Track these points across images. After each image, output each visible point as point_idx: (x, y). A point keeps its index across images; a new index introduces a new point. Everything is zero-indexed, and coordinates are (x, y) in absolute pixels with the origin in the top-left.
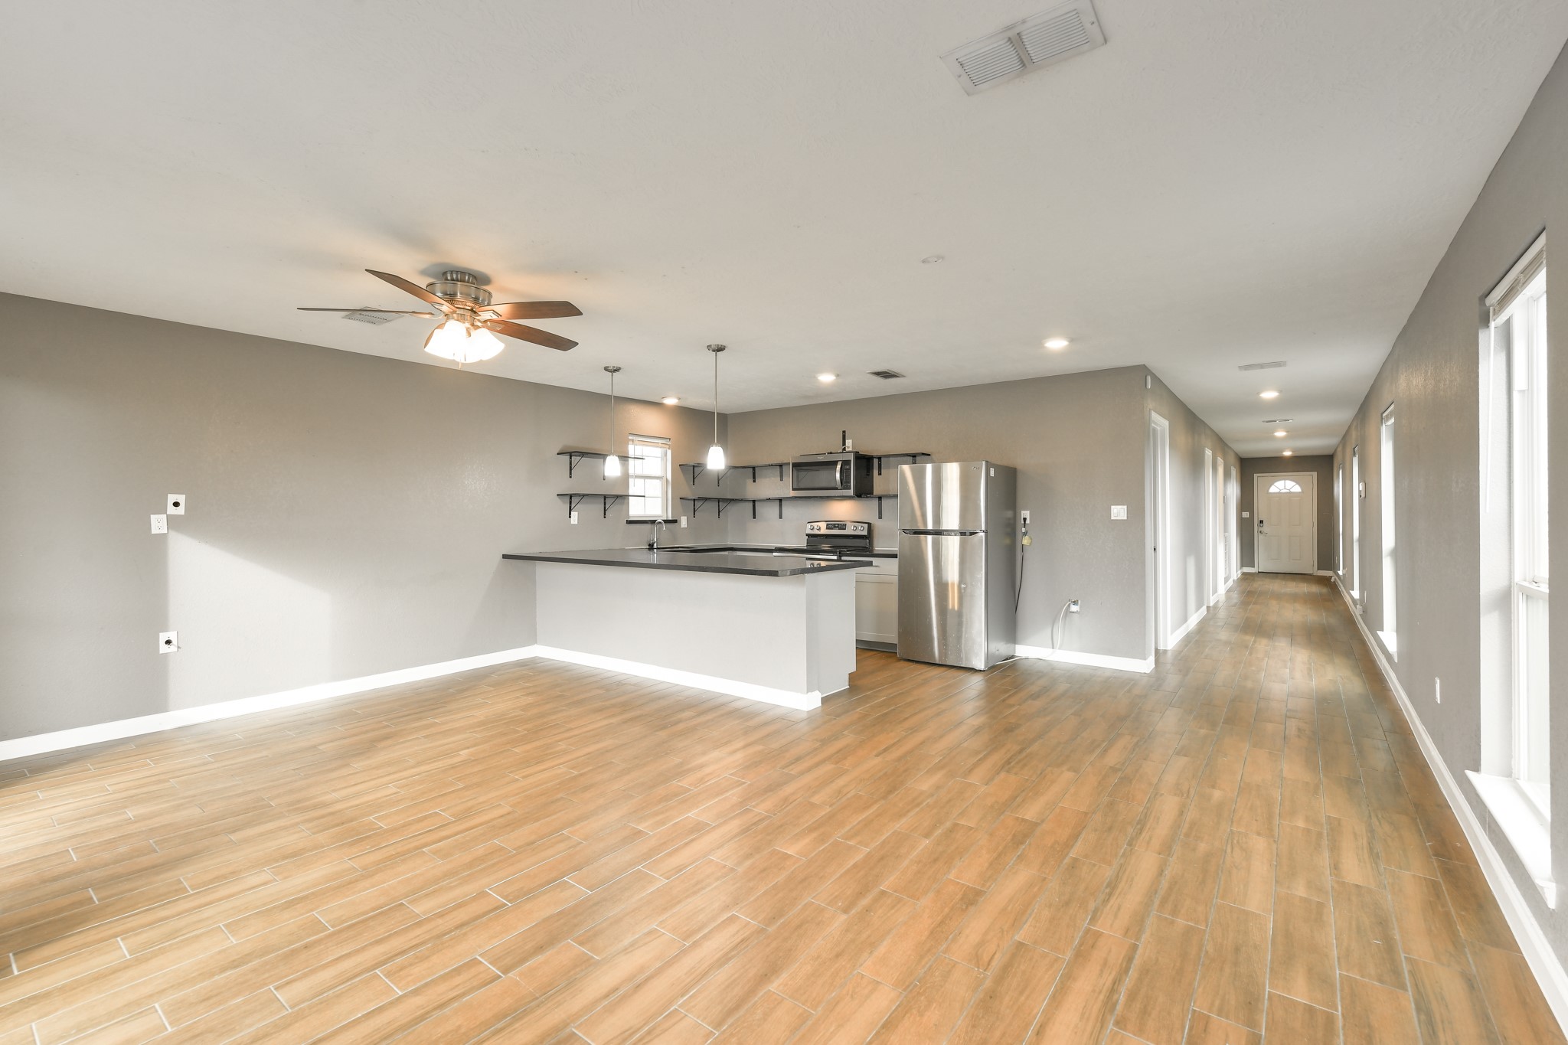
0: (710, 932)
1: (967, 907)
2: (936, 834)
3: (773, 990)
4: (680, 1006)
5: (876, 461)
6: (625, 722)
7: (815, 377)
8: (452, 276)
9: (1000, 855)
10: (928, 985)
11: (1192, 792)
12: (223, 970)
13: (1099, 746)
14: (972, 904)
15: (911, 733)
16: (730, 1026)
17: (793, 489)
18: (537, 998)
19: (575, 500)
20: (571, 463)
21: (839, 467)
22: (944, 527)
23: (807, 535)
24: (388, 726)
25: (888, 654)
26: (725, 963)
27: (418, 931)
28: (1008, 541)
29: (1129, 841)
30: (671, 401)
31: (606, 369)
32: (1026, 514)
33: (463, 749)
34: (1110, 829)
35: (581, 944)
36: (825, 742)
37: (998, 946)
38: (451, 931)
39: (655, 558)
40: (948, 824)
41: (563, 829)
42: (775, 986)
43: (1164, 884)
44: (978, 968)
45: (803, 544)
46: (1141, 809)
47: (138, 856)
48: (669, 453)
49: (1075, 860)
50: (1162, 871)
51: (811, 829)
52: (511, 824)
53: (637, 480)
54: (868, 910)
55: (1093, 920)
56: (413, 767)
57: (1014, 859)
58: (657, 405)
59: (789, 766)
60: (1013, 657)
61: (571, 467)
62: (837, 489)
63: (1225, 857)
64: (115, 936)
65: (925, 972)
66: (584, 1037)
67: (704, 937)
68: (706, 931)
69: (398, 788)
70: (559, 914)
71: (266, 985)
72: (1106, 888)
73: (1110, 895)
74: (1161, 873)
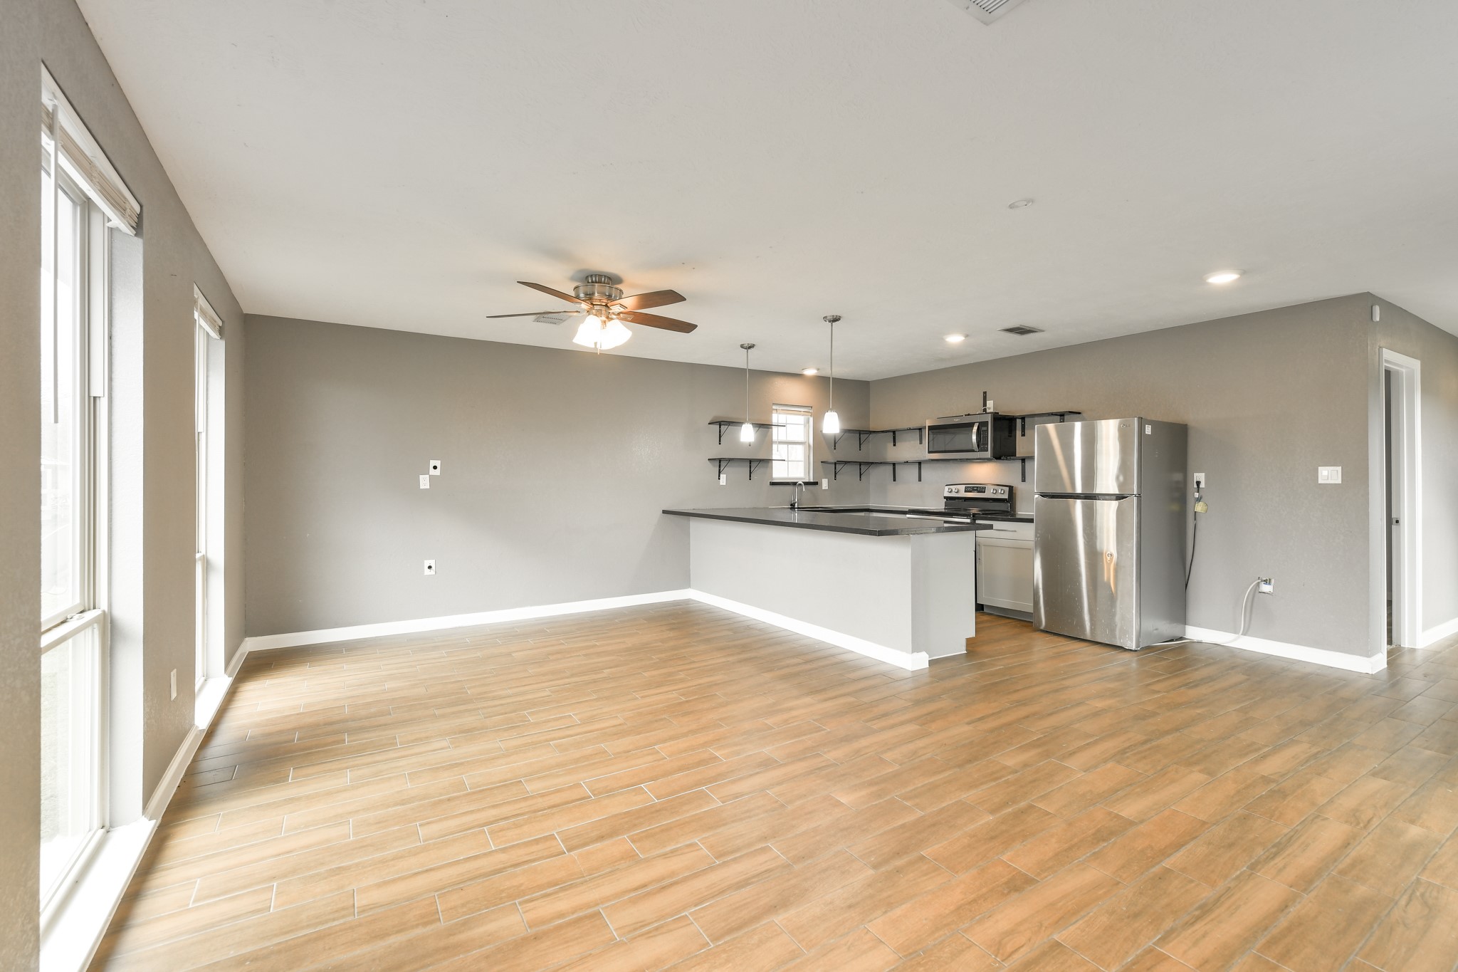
0: (741, 857)
1: (1009, 892)
2: (1004, 812)
3: (777, 922)
4: (690, 914)
5: (1019, 422)
6: (740, 661)
7: (943, 339)
8: (592, 280)
9: (1070, 848)
10: (933, 958)
11: (1375, 822)
12: (396, 804)
13: (1257, 750)
14: (1016, 890)
15: (1016, 706)
16: (726, 943)
17: (929, 452)
18: (584, 877)
19: (723, 464)
20: (720, 432)
21: (975, 428)
22: (1098, 490)
23: (945, 497)
24: (562, 644)
25: (1026, 623)
26: (743, 887)
27: (523, 804)
28: (1175, 507)
29: (1252, 864)
30: (810, 372)
31: (742, 346)
32: (1200, 476)
33: (607, 668)
34: (1231, 846)
35: (633, 841)
36: (918, 703)
37: (1030, 940)
38: (545, 809)
39: (796, 517)
40: (1023, 804)
41: (655, 744)
42: (779, 919)
43: (1283, 922)
44: (996, 956)
45: (940, 506)
46: (1286, 831)
47: (379, 716)
48: (811, 419)
49: (1167, 871)
50: (1286, 907)
51: (871, 783)
52: (620, 733)
53: (781, 446)
54: (898, 871)
55: (1164, 940)
56: (567, 678)
57: (1088, 855)
58: (797, 376)
59: (874, 720)
60: (1181, 638)
61: (720, 435)
62: (973, 451)
63: (1393, 907)
64: (347, 768)
65: (934, 945)
66: (606, 919)
67: (735, 860)
68: (737, 855)
69: (552, 692)
70: (625, 813)
71: (415, 821)
72: (1196, 909)
73: (1198, 918)
74: (1284, 907)
